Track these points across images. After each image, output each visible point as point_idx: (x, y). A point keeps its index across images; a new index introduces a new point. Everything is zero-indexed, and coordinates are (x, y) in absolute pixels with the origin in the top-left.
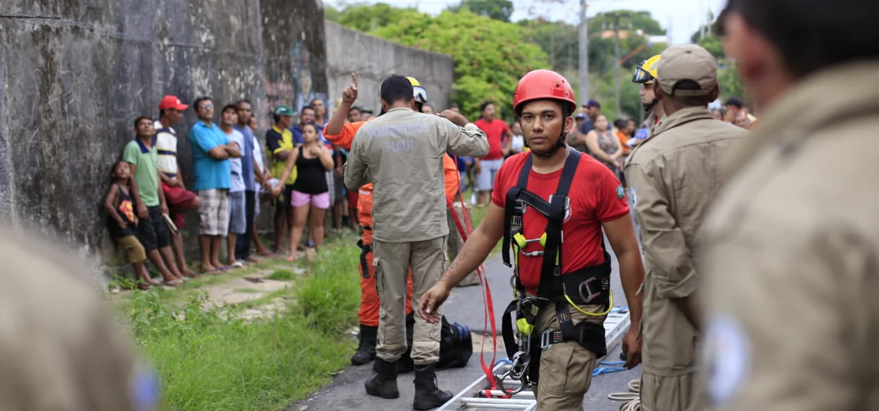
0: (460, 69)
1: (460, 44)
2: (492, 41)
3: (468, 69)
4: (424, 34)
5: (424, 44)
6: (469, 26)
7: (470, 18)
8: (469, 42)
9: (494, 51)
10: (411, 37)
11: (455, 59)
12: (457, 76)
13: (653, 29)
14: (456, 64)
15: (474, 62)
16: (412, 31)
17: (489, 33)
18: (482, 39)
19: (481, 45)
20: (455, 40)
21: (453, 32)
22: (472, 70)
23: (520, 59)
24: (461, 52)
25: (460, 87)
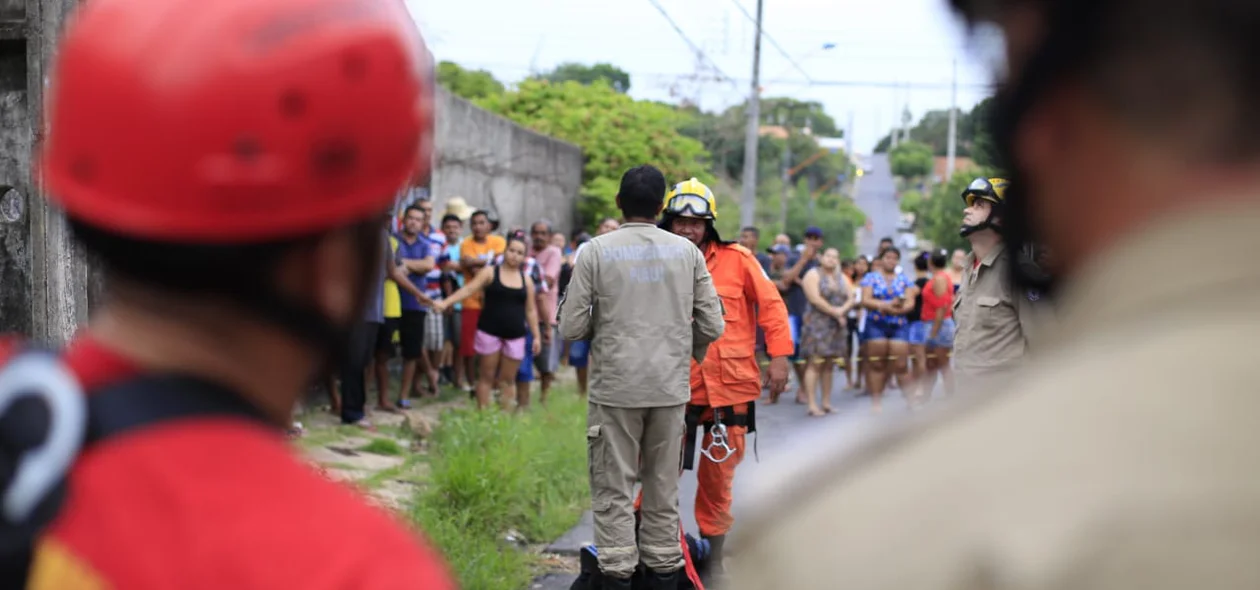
0: (592, 166)
1: (595, 131)
2: (640, 130)
3: (604, 167)
4: (540, 112)
5: (541, 125)
6: (609, 107)
7: (606, 94)
8: (606, 130)
9: (640, 144)
10: (521, 115)
11: (587, 152)
12: (587, 177)
13: (826, 128)
14: (587, 159)
15: (613, 158)
16: (521, 107)
17: (634, 118)
18: (624, 127)
19: (622, 135)
20: (588, 124)
21: (584, 113)
22: (609, 170)
23: (675, 158)
24: (594, 142)
25: (593, 192)
